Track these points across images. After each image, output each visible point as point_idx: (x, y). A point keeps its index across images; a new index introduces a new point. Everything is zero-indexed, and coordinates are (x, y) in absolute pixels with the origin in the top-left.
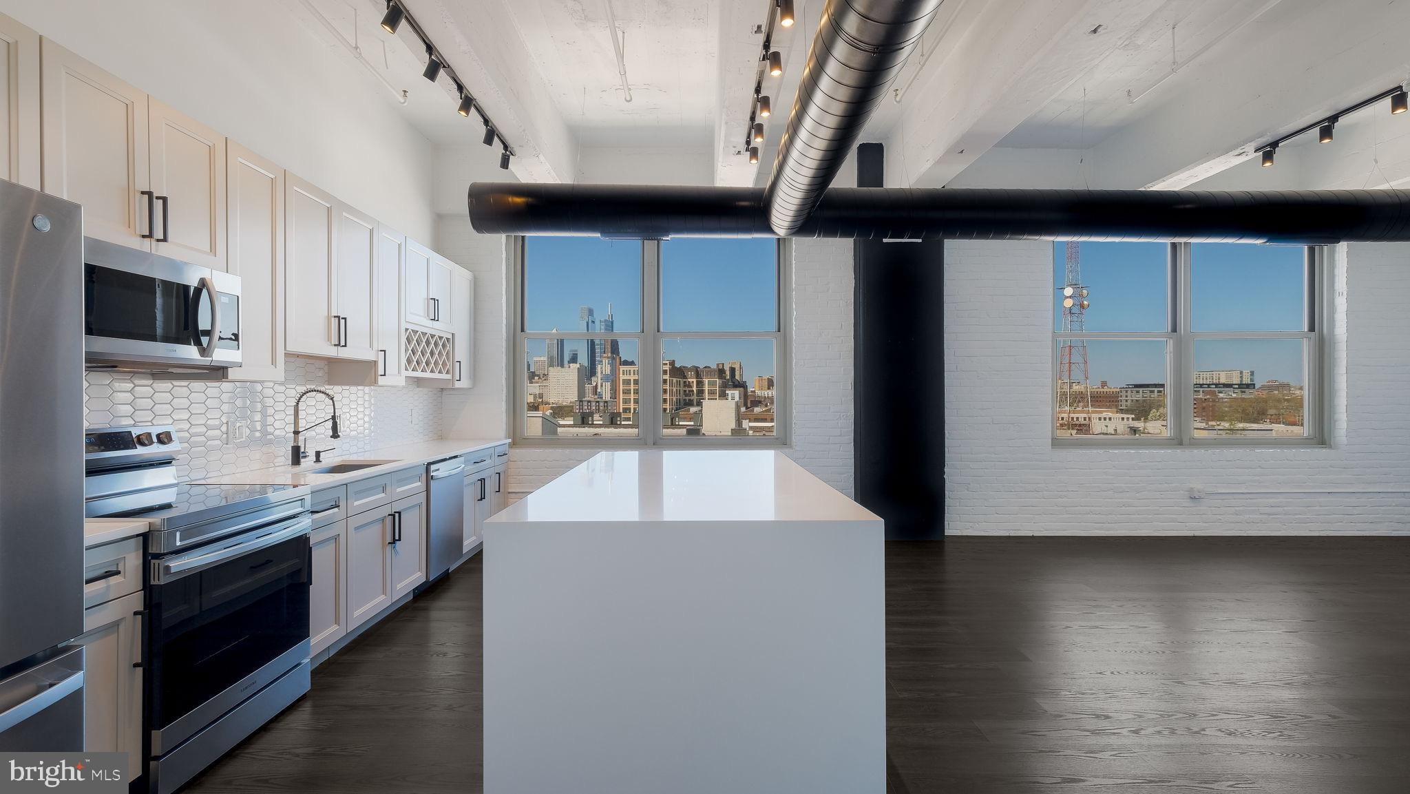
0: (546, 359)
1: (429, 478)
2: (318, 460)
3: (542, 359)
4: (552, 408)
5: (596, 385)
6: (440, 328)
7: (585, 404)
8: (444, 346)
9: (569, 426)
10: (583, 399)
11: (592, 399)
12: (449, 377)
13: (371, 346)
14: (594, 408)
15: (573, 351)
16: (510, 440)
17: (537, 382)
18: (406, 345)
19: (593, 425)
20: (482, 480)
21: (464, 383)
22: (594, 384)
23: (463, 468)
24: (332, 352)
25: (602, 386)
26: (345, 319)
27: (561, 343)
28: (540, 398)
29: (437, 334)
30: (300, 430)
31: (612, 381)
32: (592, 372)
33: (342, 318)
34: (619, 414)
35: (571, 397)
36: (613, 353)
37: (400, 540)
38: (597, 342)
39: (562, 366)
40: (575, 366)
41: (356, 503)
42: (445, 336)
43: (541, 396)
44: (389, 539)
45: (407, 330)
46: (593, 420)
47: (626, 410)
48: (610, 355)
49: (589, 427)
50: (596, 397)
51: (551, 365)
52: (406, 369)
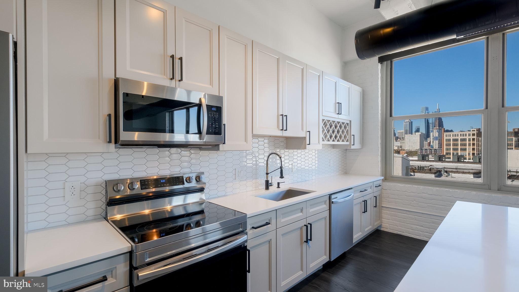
0: (403, 131)
1: (331, 203)
2: (278, 187)
3: (401, 131)
4: (407, 153)
5: (430, 142)
6: (343, 118)
7: (424, 150)
8: (345, 127)
9: (416, 160)
10: (423, 148)
11: (428, 148)
12: (348, 143)
13: (302, 129)
14: (429, 152)
15: (418, 127)
16: (383, 178)
17: (399, 141)
18: (323, 128)
19: (428, 161)
20: (365, 201)
21: (357, 146)
22: (429, 141)
23: (353, 195)
24: (280, 133)
25: (433, 142)
26: (286, 116)
27: (411, 123)
28: (400, 148)
29: (341, 121)
30: (269, 172)
31: (439, 140)
32: (428, 135)
33: (285, 116)
34: (444, 156)
35: (416, 147)
36: (439, 126)
37: (311, 240)
38: (430, 121)
39: (412, 133)
40: (419, 134)
41: (283, 220)
42: (346, 122)
43: (401, 147)
44: (305, 239)
45: (323, 120)
46: (428, 158)
47: (447, 154)
48: (438, 128)
49: (427, 162)
50: (430, 147)
51: (406, 133)
52: (323, 140)
